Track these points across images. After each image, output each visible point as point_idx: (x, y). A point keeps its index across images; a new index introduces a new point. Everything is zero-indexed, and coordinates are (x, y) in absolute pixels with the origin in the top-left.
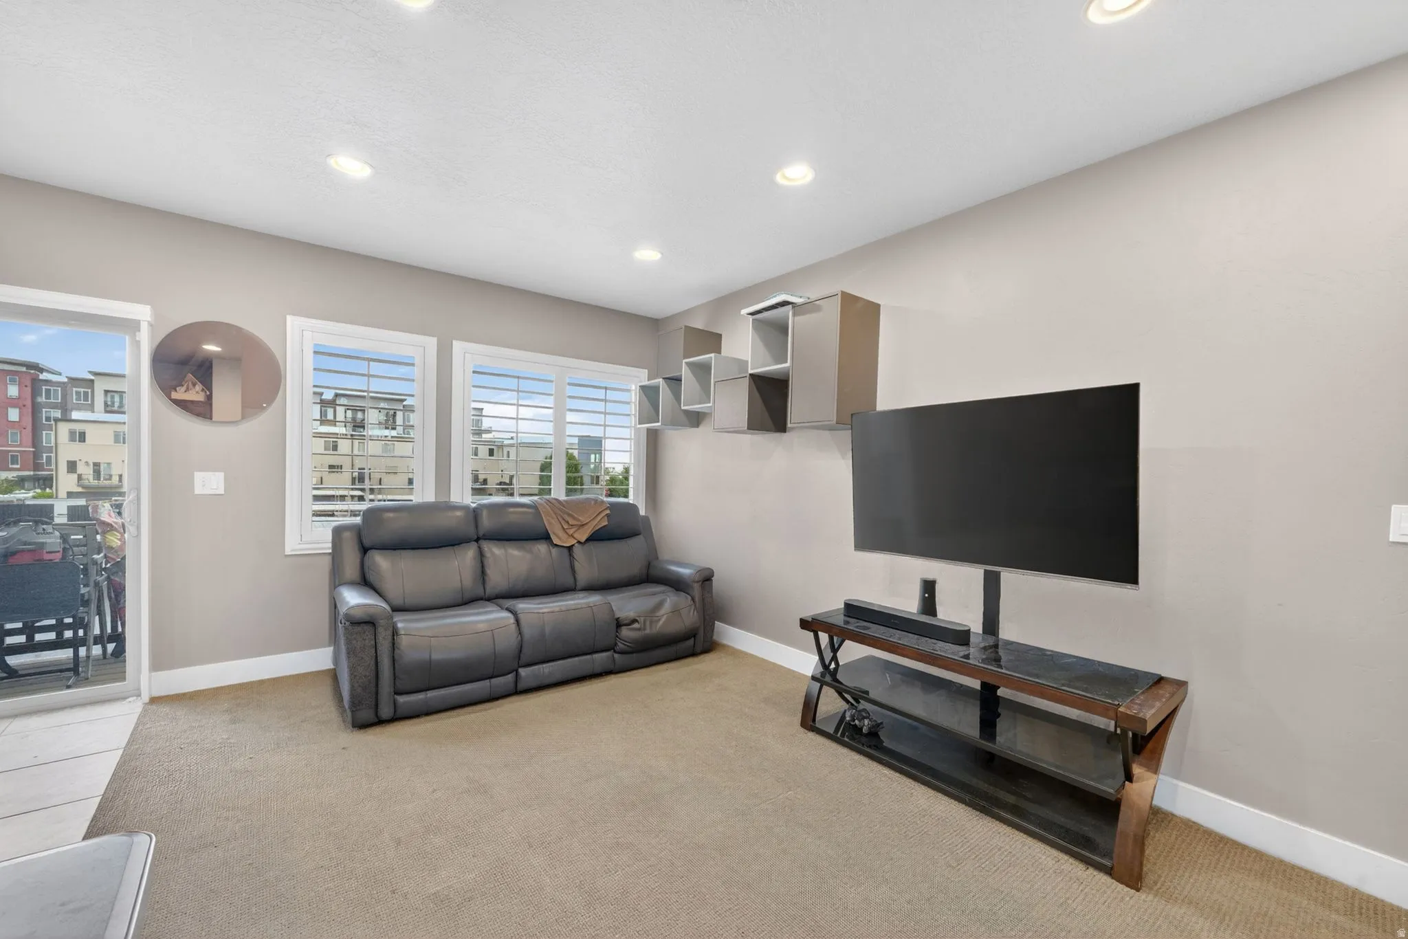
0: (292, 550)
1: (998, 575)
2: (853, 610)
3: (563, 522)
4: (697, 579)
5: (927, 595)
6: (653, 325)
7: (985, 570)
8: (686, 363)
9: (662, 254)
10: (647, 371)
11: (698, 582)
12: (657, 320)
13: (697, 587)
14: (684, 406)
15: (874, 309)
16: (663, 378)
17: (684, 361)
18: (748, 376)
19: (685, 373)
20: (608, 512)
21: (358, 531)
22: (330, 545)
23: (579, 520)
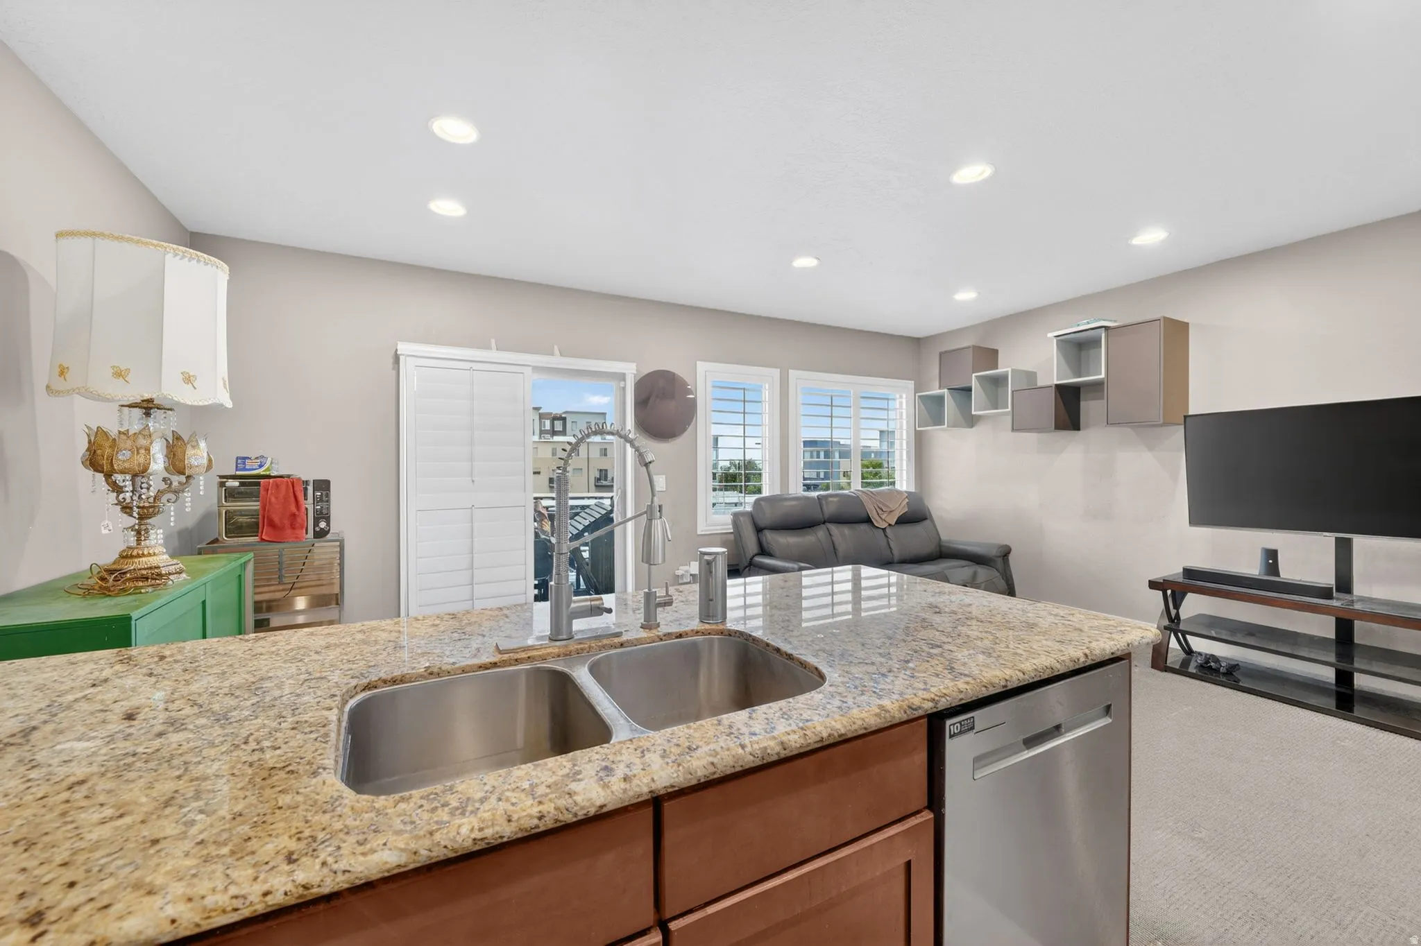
0: (702, 531)
1: (1349, 541)
2: (1189, 573)
3: (878, 509)
4: (999, 554)
5: (1271, 561)
6: (917, 344)
7: (1336, 538)
8: (976, 376)
9: (979, 293)
10: (913, 382)
11: (1000, 557)
12: (918, 340)
13: (1000, 561)
14: (975, 411)
15: (1184, 327)
16: (948, 389)
17: (974, 375)
18: (1054, 386)
19: (974, 384)
20: (907, 500)
21: (751, 515)
22: (731, 526)
23: (889, 507)
